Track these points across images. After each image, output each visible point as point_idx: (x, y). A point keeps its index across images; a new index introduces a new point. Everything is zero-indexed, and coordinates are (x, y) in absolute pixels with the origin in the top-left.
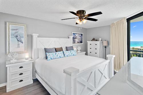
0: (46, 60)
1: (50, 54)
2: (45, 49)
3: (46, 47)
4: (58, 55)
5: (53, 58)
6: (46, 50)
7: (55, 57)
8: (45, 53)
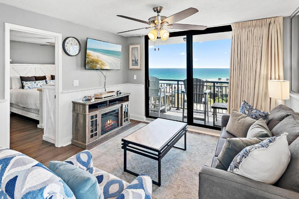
0: (22, 90)
1: (27, 82)
2: (21, 77)
3: (22, 76)
4: (39, 84)
5: (31, 87)
6: (23, 79)
7: (34, 86)
8: (20, 82)
